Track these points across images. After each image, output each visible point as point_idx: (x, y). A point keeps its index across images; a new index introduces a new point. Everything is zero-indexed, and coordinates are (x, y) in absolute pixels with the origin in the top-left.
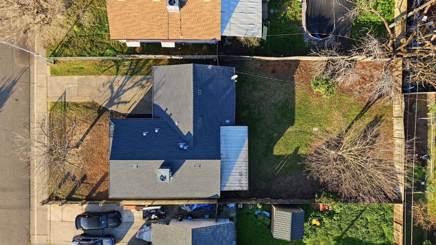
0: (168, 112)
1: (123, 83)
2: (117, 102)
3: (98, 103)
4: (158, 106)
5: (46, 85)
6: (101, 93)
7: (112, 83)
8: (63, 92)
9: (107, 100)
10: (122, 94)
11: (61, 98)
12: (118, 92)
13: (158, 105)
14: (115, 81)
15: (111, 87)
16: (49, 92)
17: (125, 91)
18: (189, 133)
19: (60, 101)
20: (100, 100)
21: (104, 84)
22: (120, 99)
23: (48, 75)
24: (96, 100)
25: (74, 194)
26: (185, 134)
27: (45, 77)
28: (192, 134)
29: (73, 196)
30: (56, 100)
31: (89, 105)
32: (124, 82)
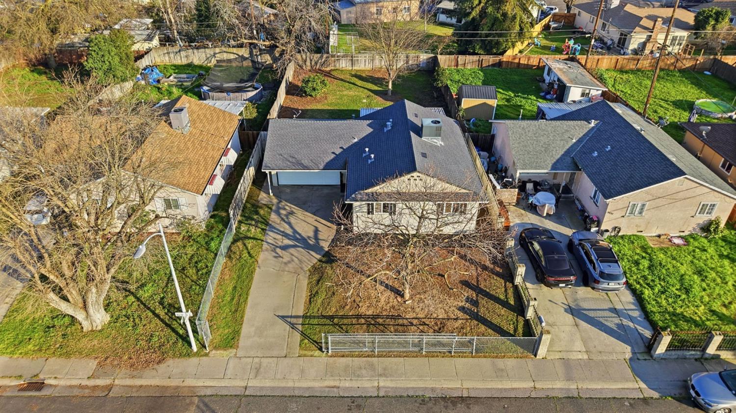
0: (338, 151)
1: (279, 234)
2: (313, 240)
3: (312, 265)
4: (327, 163)
5: (257, 360)
6: (293, 261)
7: (277, 247)
8: (280, 321)
9: (308, 252)
10: (300, 235)
11: (293, 326)
12: (296, 240)
13: (325, 163)
14: (275, 244)
15: (285, 248)
16: (275, 353)
17: (295, 231)
18: (369, 125)
19: (300, 327)
20: (307, 261)
21: (275, 257)
22: (309, 237)
23: (232, 355)
24: (308, 267)
25: (507, 301)
26: (372, 130)
27: (237, 360)
28: (371, 121)
29: (512, 302)
30: (298, 337)
31: (316, 277)
32: (277, 233)
